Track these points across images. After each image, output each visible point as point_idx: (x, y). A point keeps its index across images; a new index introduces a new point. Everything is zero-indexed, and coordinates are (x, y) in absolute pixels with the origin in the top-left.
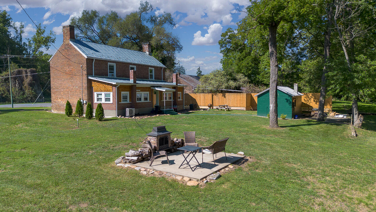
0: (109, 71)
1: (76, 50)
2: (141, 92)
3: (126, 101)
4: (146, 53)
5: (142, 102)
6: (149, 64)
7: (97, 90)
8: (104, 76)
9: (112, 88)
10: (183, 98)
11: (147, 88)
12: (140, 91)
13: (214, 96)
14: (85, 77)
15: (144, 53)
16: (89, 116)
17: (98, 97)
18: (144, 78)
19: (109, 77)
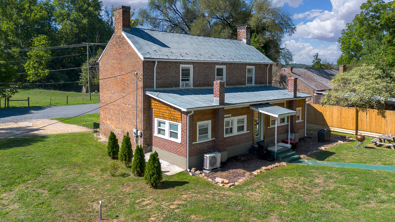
0: (181, 78)
1: (129, 46)
2: (232, 118)
3: (207, 137)
4: (242, 42)
5: (233, 136)
6: (248, 61)
7: (158, 115)
8: (172, 87)
9: (180, 117)
10: (303, 118)
11: (242, 108)
12: (232, 116)
13: (360, 113)
14: (140, 92)
15: (239, 42)
16: (138, 171)
17: (159, 126)
18: (238, 85)
19: (181, 88)
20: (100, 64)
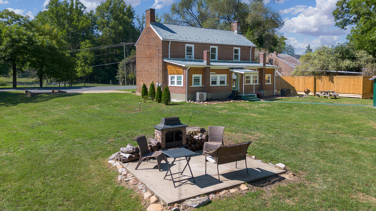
0: (186, 53)
1: (154, 33)
2: (216, 75)
3: (199, 84)
4: (234, 32)
5: (217, 86)
6: (234, 44)
7: (171, 73)
8: (180, 58)
9: (182, 71)
10: (273, 82)
11: (223, 70)
12: (216, 74)
14: (161, 61)
15: (232, 32)
16: (158, 100)
17: (172, 80)
18: (227, 60)
19: (186, 59)
20: (137, 47)
